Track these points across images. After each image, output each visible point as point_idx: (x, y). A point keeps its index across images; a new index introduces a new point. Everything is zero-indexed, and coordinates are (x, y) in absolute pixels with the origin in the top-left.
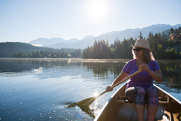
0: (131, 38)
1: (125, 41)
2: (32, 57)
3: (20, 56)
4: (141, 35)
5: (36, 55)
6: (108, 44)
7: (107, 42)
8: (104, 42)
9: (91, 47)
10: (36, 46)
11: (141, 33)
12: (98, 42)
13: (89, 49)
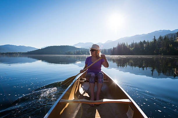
0: (144, 41)
1: (141, 43)
2: (76, 54)
3: (69, 54)
4: (155, 38)
5: (78, 53)
6: (127, 45)
7: (127, 44)
8: (125, 44)
9: (115, 47)
10: (78, 48)
11: (155, 37)
12: (120, 44)
13: (114, 49)
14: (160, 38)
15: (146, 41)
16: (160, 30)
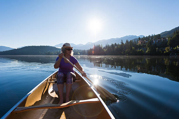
0: (116, 43)
1: (112, 45)
3: (49, 54)
4: (122, 42)
7: (102, 46)
8: (100, 46)
9: (92, 49)
11: (122, 40)
12: (96, 46)
13: (91, 50)
14: (127, 41)
15: (117, 44)
16: (130, 36)
